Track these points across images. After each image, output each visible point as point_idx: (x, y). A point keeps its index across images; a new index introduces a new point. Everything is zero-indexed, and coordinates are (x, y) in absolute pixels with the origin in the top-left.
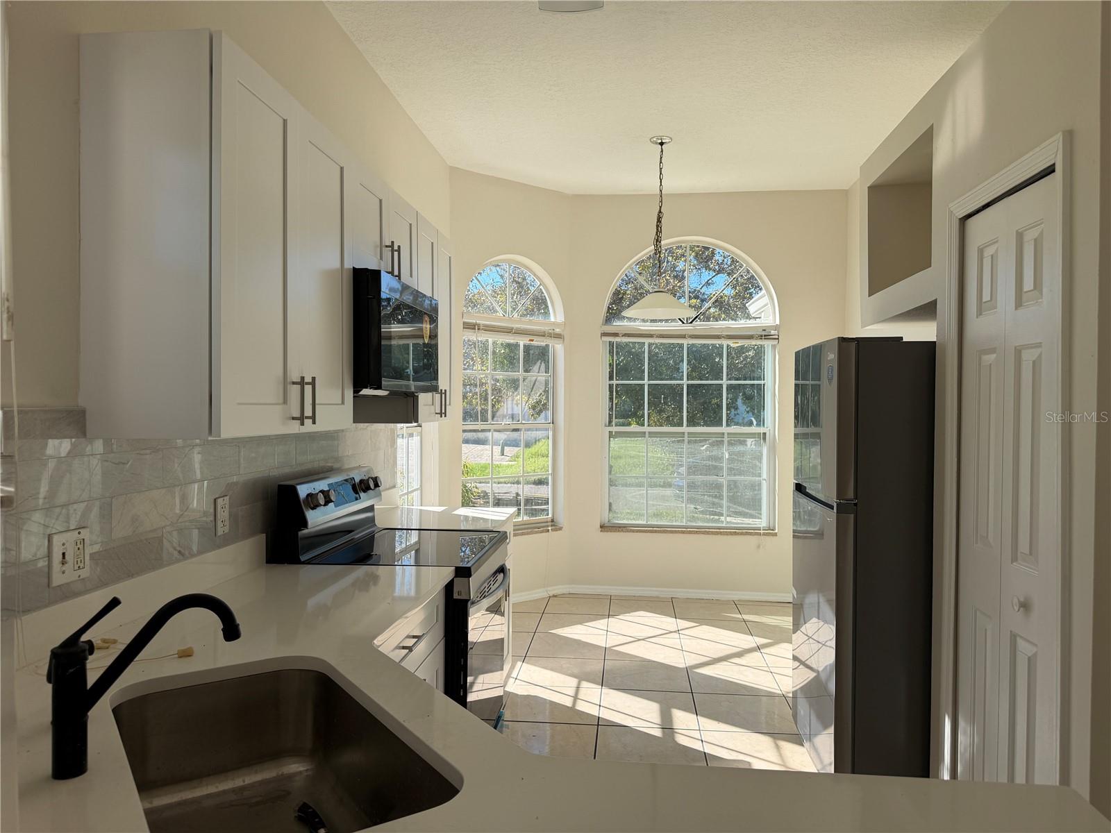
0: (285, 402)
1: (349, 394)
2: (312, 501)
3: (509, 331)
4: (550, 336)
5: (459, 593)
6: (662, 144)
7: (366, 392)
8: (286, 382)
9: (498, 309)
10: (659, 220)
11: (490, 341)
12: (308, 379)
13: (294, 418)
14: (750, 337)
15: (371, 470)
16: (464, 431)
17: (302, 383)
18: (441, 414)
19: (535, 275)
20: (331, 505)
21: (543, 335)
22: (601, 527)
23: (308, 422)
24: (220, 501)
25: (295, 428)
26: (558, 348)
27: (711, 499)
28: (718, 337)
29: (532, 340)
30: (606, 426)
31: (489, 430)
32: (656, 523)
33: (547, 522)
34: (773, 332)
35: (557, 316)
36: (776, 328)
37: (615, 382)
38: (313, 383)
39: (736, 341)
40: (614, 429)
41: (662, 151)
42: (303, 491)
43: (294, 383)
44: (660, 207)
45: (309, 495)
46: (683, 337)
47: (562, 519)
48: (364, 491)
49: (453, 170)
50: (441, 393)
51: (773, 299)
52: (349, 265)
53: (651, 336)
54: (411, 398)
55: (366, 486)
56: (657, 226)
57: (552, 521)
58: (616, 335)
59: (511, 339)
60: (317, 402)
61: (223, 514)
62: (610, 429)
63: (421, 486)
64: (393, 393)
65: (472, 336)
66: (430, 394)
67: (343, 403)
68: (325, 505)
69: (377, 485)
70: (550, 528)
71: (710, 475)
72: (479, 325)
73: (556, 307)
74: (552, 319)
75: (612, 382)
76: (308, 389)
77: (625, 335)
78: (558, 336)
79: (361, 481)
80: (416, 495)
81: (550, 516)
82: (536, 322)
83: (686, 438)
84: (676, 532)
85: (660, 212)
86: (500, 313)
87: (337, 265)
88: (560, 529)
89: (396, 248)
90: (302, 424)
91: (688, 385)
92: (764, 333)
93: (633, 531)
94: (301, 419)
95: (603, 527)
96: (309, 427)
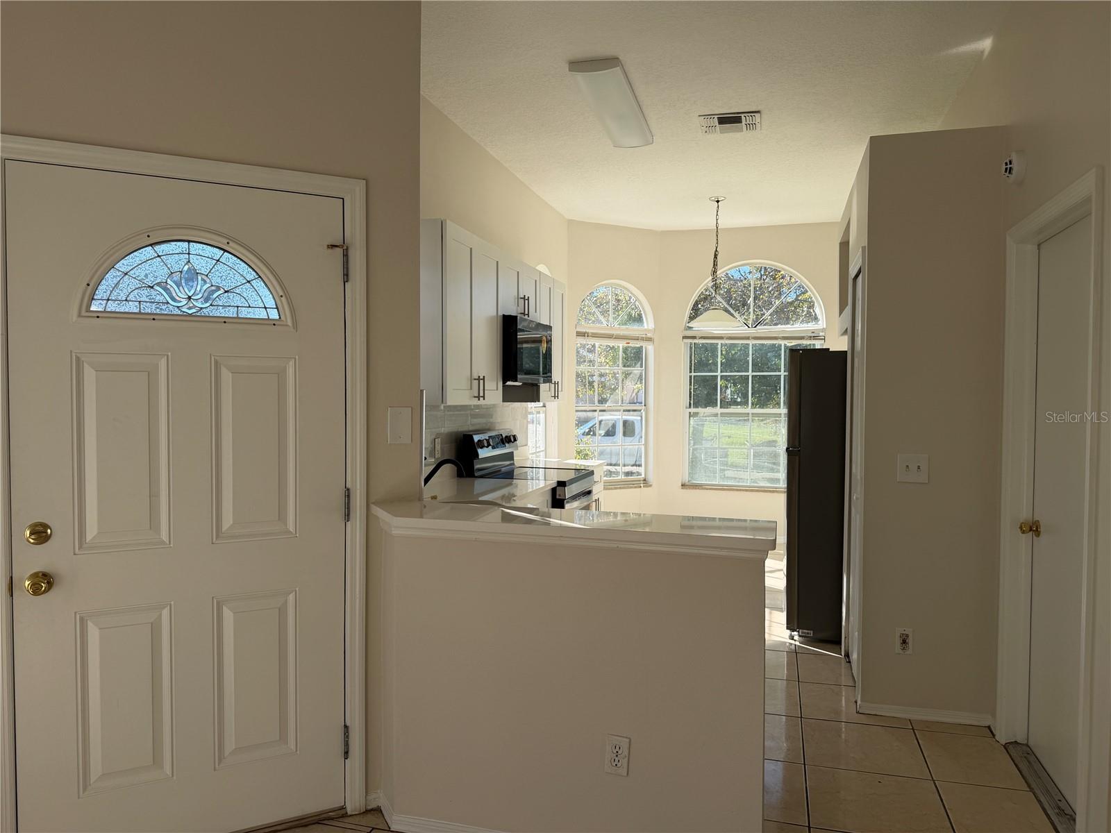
0: (471, 389)
1: (500, 384)
2: (481, 444)
3: (610, 337)
4: (643, 339)
5: (560, 495)
6: (718, 202)
7: (509, 383)
8: (472, 379)
9: (603, 320)
10: (716, 256)
11: (597, 345)
12: (481, 377)
13: (475, 397)
14: (802, 338)
15: (511, 431)
16: (577, 411)
17: (479, 379)
18: (555, 397)
19: (631, 293)
20: (490, 447)
21: (637, 339)
22: (682, 485)
23: (481, 399)
24: (436, 440)
25: (475, 402)
26: (649, 349)
27: (770, 465)
28: (776, 338)
29: (629, 343)
30: (686, 408)
31: (595, 411)
32: (726, 483)
33: (640, 481)
34: (821, 334)
35: (649, 324)
36: (823, 330)
37: (693, 374)
38: (484, 379)
39: (791, 341)
40: (693, 410)
41: (718, 207)
42: (476, 438)
43: (475, 379)
44: (717, 248)
45: (479, 441)
46: (748, 338)
47: (651, 478)
48: (508, 443)
49: (571, 223)
50: (555, 383)
51: (821, 307)
52: (501, 313)
53: (721, 338)
54: (536, 387)
55: (509, 440)
56: (714, 261)
57: (645, 480)
58: (694, 338)
59: (612, 343)
60: (486, 388)
61: (438, 447)
62: (690, 410)
63: (546, 449)
64: (524, 384)
65: (582, 340)
66: (548, 384)
67: (497, 389)
68: (487, 447)
69: (515, 440)
70: (642, 485)
71: (770, 446)
72: (588, 333)
73: (648, 317)
74: (646, 327)
75: (691, 374)
76: (481, 381)
77: (701, 338)
78: (649, 339)
79: (506, 437)
80: (542, 454)
81: (643, 476)
82: (633, 329)
83: (750, 418)
84: (740, 490)
85: (716, 250)
86: (605, 323)
87: (495, 314)
88: (651, 486)
89: (526, 298)
90: (479, 400)
91: (753, 376)
92: (813, 335)
93: (707, 489)
94: (479, 397)
95: (683, 485)
96: (482, 402)
